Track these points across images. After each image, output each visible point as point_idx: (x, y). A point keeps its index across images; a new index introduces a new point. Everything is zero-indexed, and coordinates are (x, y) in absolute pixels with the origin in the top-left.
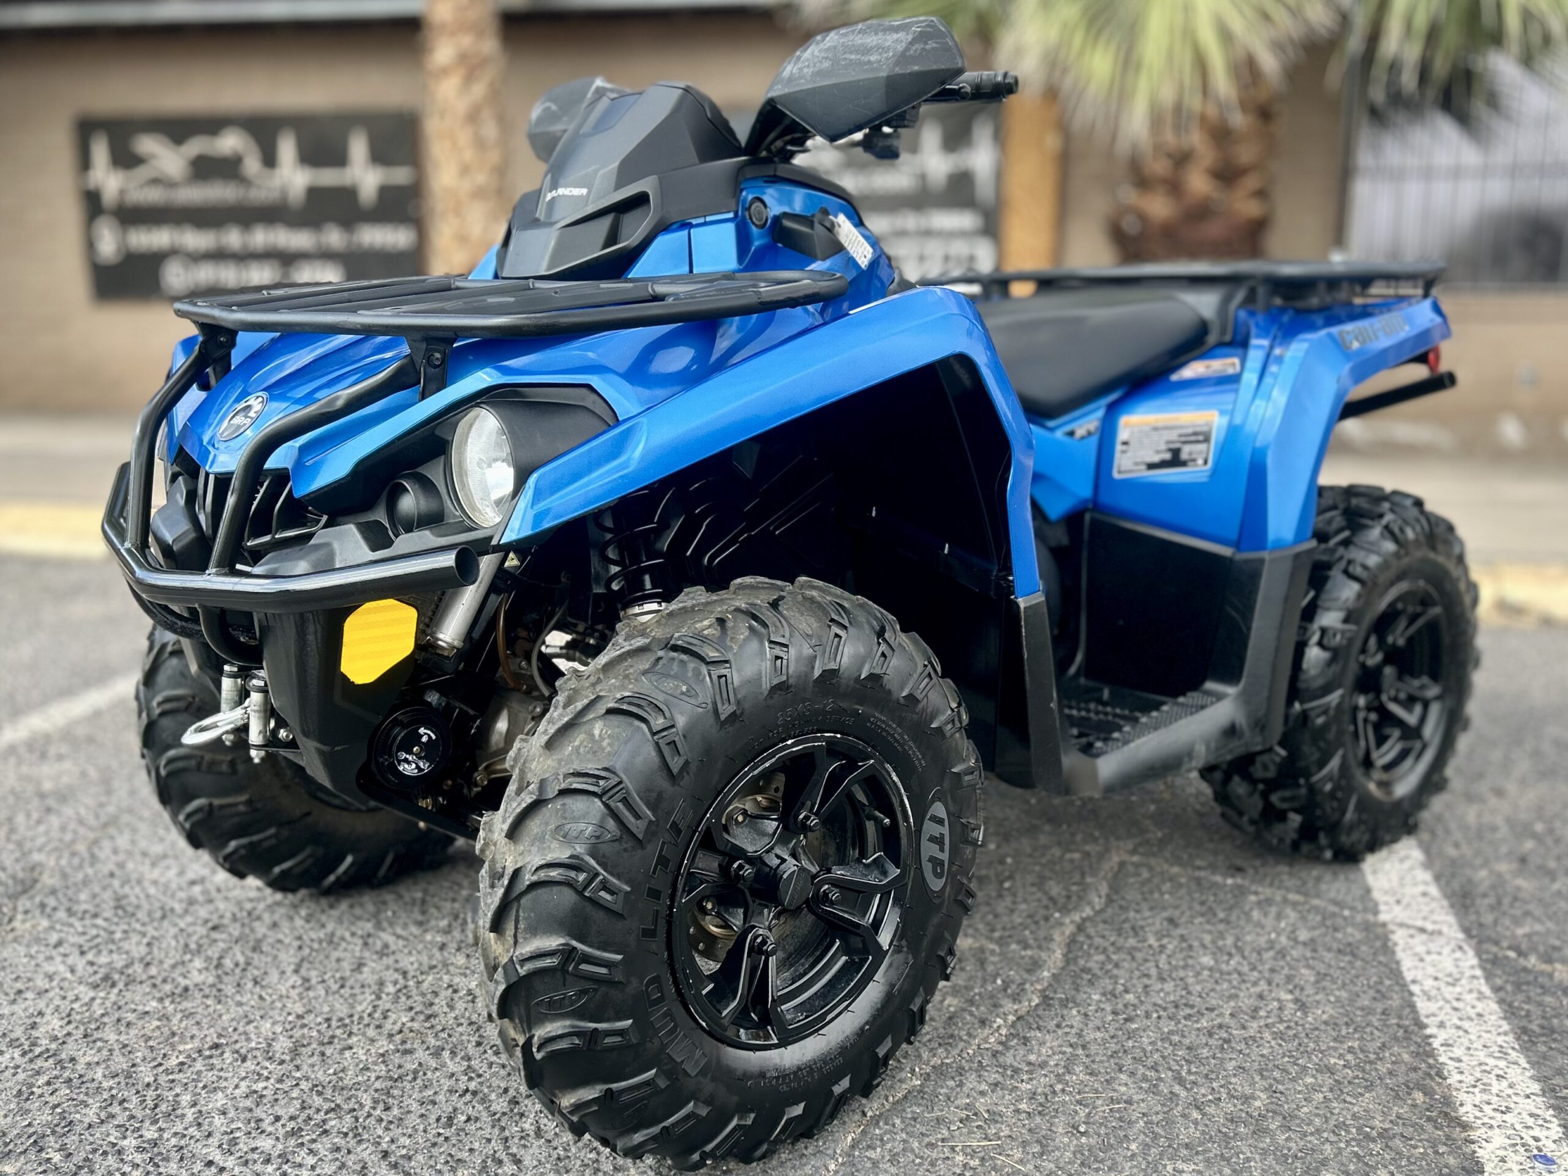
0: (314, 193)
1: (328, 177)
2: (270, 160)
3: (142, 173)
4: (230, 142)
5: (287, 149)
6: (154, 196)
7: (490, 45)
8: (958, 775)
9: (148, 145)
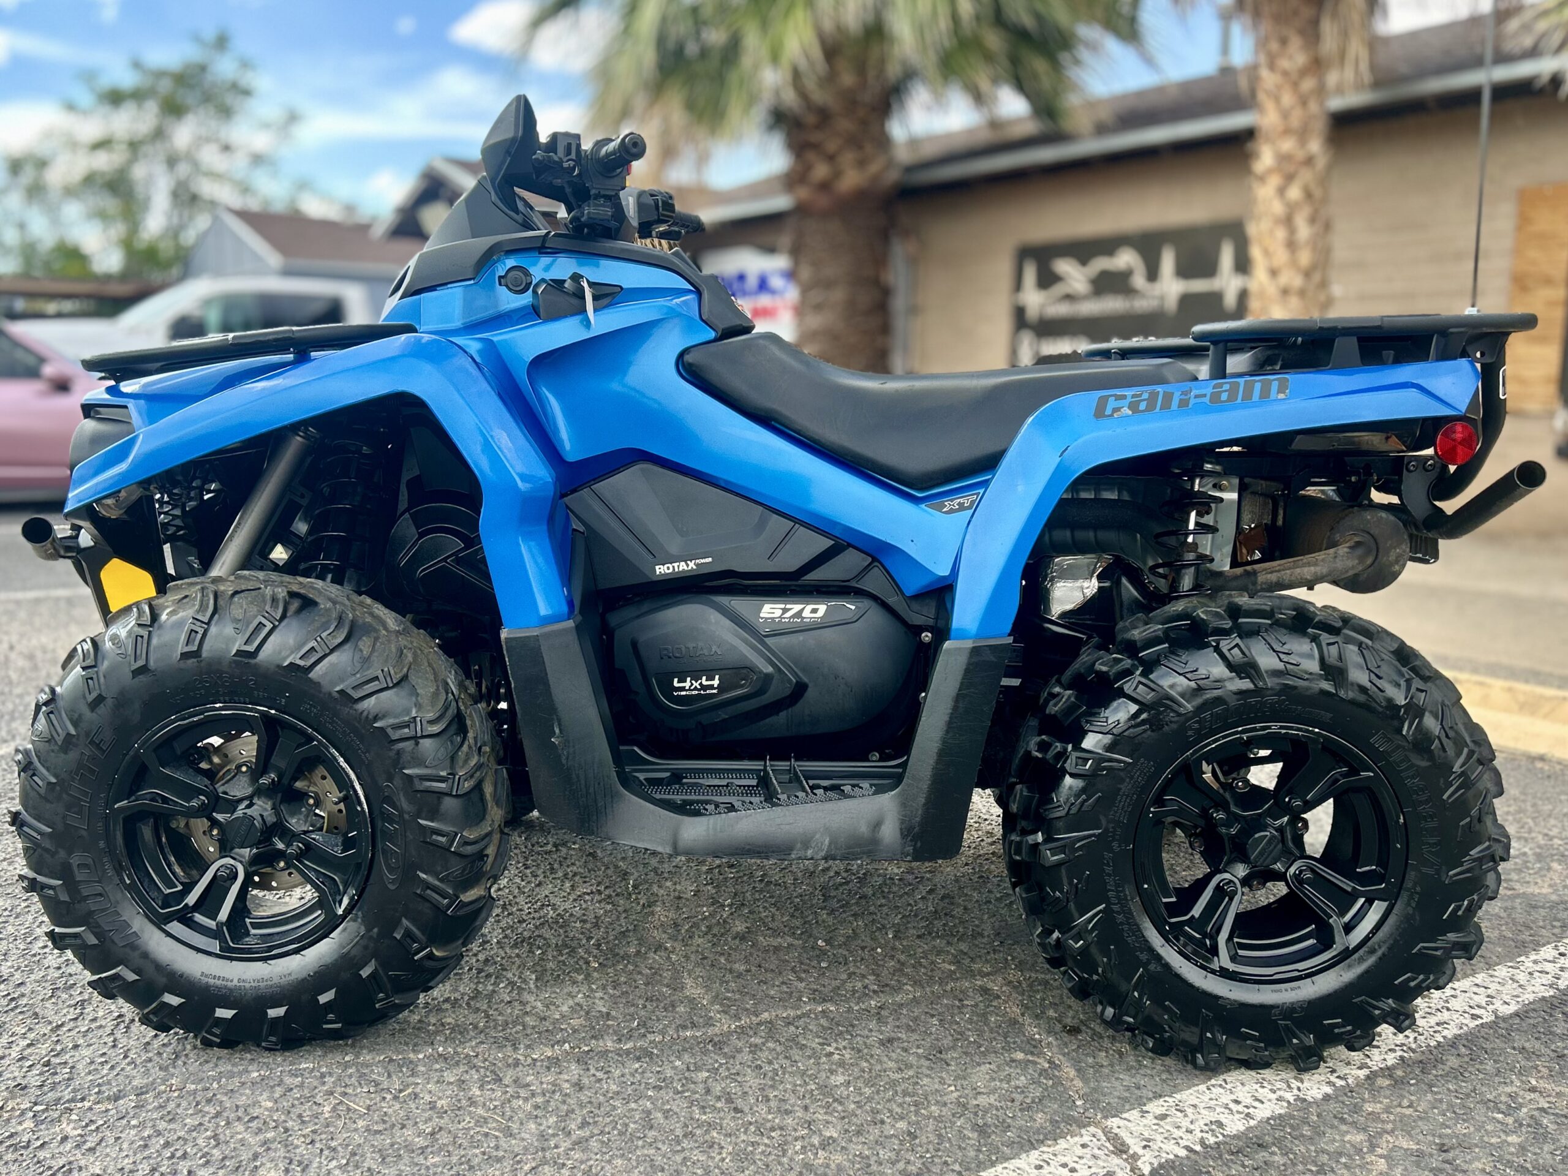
0: (1186, 300)
1: (1199, 286)
2: (1153, 274)
3: (1059, 289)
4: (1126, 259)
5: (1168, 262)
6: (1062, 310)
7: (1315, 146)
8: (409, 777)
9: (1065, 267)
